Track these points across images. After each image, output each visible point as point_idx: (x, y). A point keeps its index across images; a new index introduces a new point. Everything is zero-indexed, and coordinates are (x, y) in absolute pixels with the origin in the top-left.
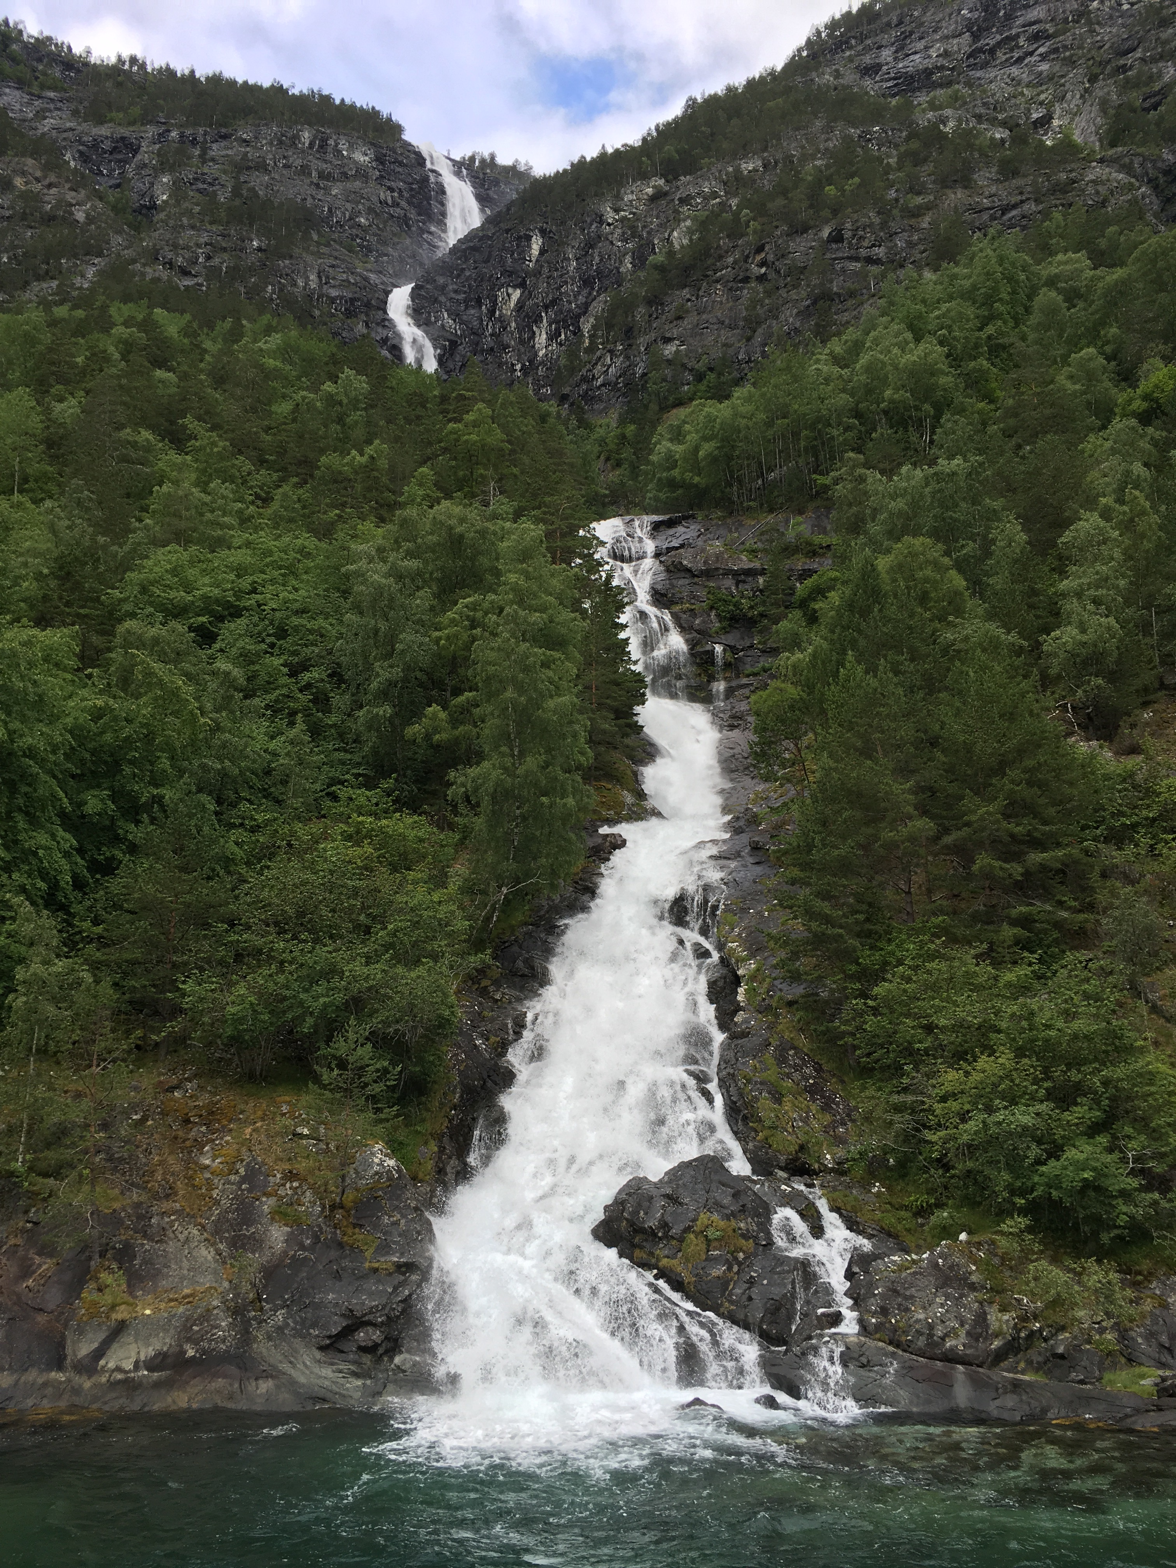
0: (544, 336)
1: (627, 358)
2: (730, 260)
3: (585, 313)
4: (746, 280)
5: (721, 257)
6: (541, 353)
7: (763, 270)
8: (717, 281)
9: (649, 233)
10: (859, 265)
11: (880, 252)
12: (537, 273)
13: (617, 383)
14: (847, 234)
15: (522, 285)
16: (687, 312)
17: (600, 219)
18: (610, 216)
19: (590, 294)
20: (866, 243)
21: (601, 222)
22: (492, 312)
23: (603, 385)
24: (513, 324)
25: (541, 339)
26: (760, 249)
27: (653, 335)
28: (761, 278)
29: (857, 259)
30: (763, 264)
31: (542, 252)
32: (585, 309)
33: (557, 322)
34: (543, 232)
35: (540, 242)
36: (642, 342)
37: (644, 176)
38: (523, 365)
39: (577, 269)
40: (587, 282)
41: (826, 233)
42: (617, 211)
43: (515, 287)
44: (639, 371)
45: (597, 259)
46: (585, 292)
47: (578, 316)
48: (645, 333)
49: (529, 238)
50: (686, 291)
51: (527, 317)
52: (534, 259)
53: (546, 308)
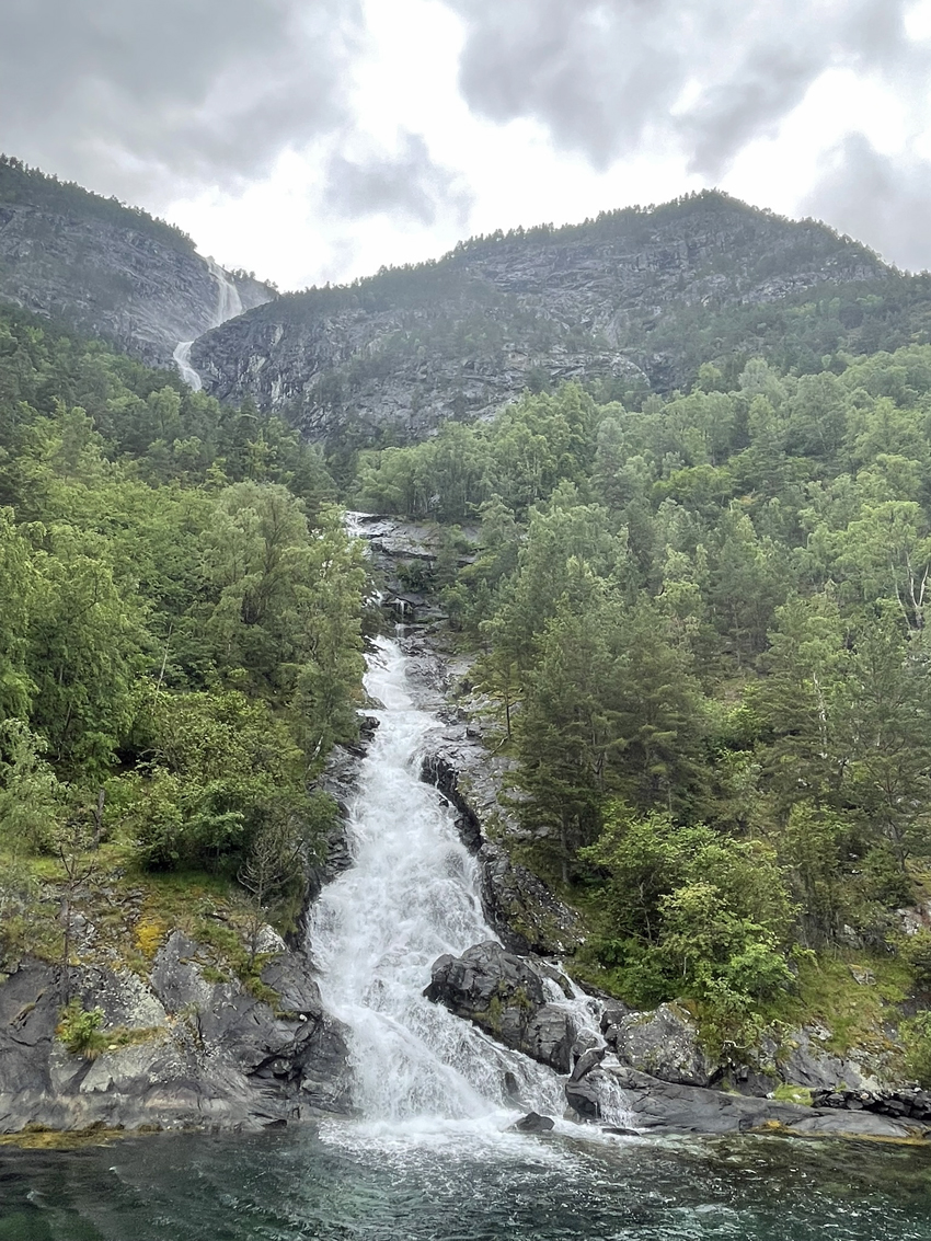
0: (278, 390)
1: (334, 413)
2: (405, 366)
3: (307, 381)
4: (414, 380)
5: (399, 364)
6: (274, 400)
7: (425, 376)
8: (396, 378)
11: (496, 380)
12: (277, 351)
13: (325, 427)
14: (477, 365)
15: (267, 355)
16: (375, 392)
17: (323, 326)
18: (330, 325)
19: (311, 370)
20: (487, 373)
21: (323, 328)
22: (244, 369)
23: (316, 426)
24: (258, 379)
25: (276, 391)
26: (425, 363)
27: (352, 402)
28: (423, 381)
29: (482, 381)
30: (425, 372)
31: (282, 339)
32: (307, 378)
33: (288, 383)
34: (285, 327)
35: (282, 332)
36: (345, 405)
37: (353, 307)
38: (262, 405)
39: (305, 353)
40: (310, 362)
41: (464, 362)
42: (334, 323)
43: (262, 356)
44: (341, 422)
45: (318, 350)
46: (308, 368)
47: (302, 382)
48: (347, 400)
49: (275, 328)
50: (376, 380)
51: (268, 377)
52: (277, 342)
53: (282, 373)
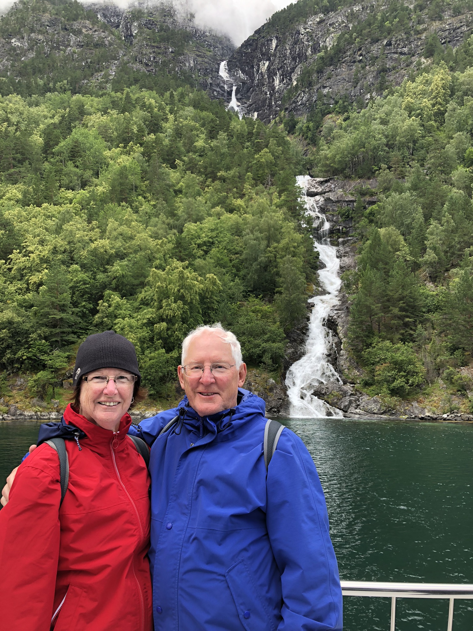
1: (310, 93)
2: (349, 53)
3: (293, 72)
4: (354, 62)
5: (345, 53)
6: (277, 88)
7: (361, 58)
8: (343, 63)
9: (317, 38)
10: (397, 55)
11: (406, 50)
12: (275, 55)
13: (306, 104)
14: (393, 43)
15: (269, 59)
16: (332, 75)
17: (298, 33)
18: (302, 31)
19: (295, 63)
20: (400, 47)
21: (299, 34)
22: (258, 71)
23: (301, 104)
24: (266, 76)
25: (277, 82)
26: (360, 49)
27: (319, 85)
28: (360, 61)
29: (396, 53)
30: (361, 55)
31: (276, 47)
32: (293, 70)
33: (283, 75)
34: (277, 38)
35: (276, 41)
36: (315, 87)
37: (316, 13)
38: (270, 92)
39: (290, 53)
40: (294, 59)
41: (385, 42)
42: (305, 29)
43: (266, 60)
44: (314, 99)
45: (298, 50)
46: (293, 63)
47: (291, 73)
48: (316, 84)
49: (271, 40)
50: (331, 67)
51: (271, 73)
52: (274, 49)
53: (279, 69)
